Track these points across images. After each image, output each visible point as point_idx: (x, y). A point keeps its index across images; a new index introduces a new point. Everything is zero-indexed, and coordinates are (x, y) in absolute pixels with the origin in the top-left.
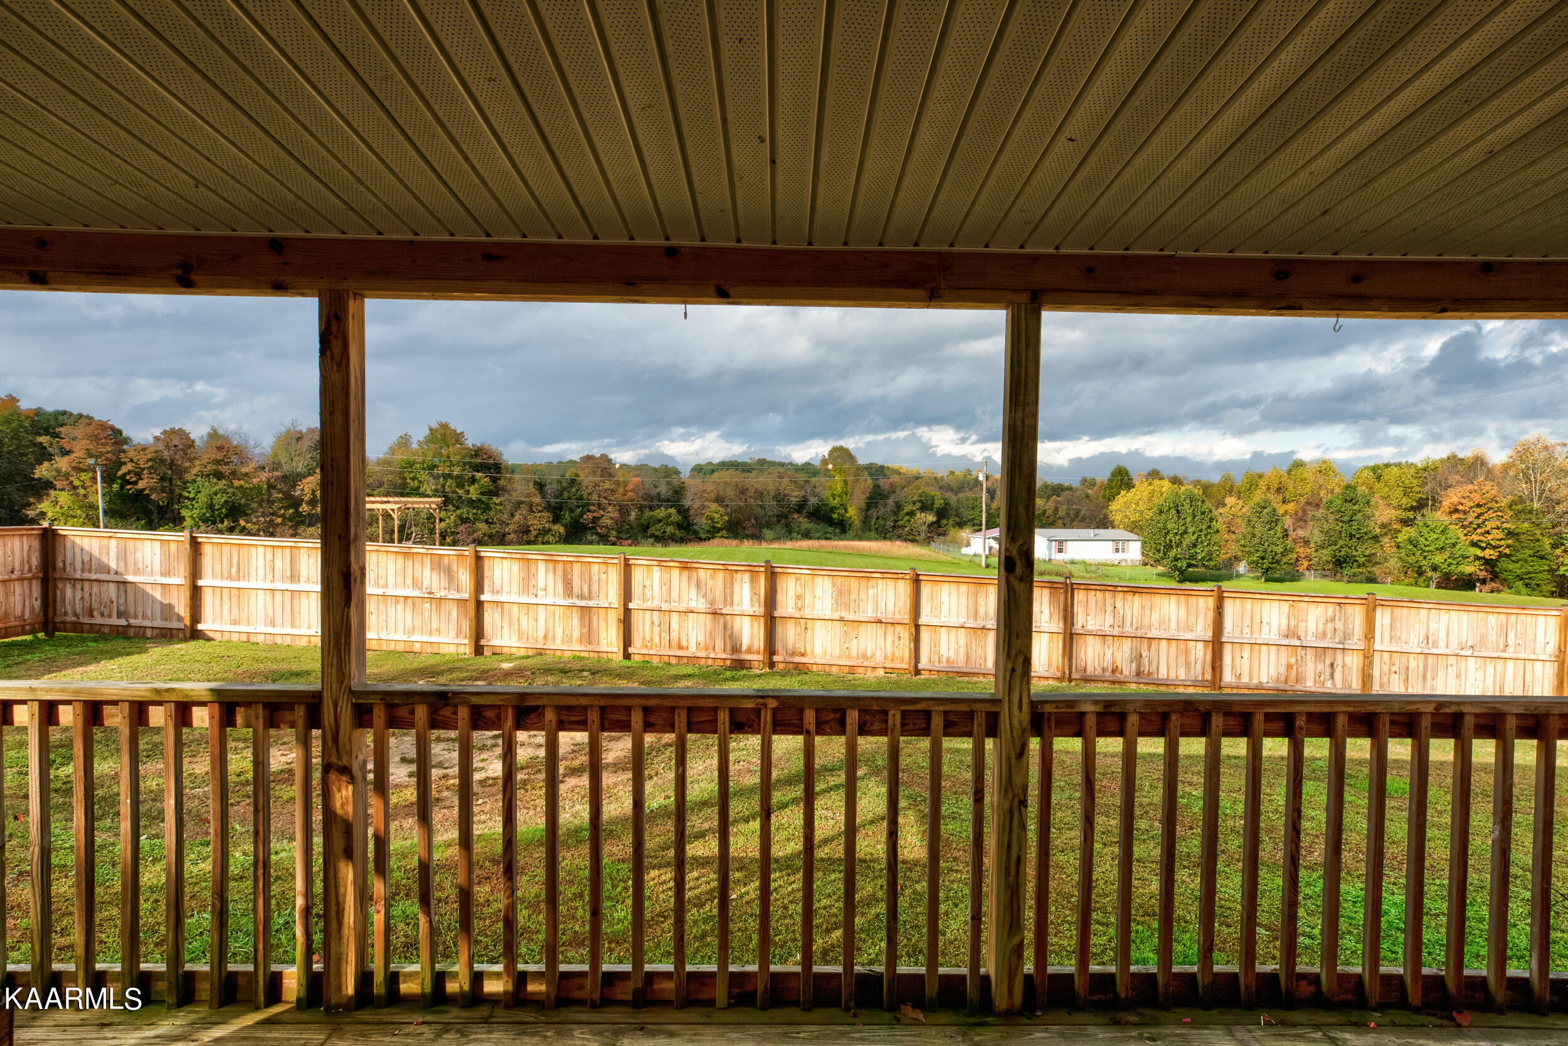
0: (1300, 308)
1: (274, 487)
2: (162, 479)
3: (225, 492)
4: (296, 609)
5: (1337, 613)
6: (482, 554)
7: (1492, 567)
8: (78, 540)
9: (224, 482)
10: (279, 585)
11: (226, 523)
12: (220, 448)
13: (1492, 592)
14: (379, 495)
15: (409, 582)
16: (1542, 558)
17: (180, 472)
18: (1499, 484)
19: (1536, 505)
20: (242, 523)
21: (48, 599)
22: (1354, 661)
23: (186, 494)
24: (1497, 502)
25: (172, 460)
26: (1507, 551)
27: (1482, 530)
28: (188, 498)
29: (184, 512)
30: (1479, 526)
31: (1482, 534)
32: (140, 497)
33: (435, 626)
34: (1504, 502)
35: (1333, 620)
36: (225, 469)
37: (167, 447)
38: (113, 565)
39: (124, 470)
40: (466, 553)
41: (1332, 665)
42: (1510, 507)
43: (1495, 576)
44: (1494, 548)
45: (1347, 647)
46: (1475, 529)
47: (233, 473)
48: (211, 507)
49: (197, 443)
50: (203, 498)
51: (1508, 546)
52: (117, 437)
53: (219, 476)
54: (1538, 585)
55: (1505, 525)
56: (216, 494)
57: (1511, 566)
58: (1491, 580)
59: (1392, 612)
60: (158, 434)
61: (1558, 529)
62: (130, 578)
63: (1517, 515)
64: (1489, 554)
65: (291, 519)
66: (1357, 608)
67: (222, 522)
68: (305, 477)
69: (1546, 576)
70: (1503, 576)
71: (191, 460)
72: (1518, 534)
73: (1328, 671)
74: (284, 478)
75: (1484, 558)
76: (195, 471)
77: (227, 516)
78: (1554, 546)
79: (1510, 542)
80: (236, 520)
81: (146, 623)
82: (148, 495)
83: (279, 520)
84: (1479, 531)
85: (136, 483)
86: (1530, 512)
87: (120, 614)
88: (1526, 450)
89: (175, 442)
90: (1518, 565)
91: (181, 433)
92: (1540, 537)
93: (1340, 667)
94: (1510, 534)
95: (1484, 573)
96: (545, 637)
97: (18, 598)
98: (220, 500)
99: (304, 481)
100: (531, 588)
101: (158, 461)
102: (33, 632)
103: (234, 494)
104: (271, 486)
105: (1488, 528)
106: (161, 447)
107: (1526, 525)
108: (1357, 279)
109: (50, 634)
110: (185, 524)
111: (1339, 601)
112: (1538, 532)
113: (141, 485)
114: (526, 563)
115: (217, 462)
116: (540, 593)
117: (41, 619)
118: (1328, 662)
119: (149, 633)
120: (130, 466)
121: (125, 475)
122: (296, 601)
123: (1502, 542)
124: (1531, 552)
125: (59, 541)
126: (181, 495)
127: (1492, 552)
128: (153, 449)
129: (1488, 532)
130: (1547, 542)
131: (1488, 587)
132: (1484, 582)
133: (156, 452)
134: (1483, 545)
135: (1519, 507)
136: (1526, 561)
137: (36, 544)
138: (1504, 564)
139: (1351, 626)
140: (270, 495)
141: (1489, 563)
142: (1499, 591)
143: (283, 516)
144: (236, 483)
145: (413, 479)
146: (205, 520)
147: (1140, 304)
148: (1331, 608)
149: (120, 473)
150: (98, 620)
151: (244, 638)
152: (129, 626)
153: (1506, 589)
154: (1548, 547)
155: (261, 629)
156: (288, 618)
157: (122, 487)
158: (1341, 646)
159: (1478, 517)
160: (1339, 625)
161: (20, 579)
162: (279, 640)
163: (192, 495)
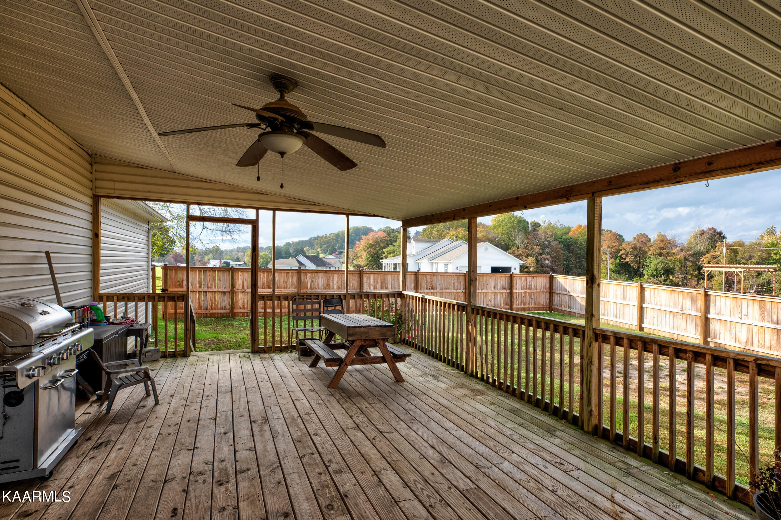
0: (682, 181)
1: (688, 260)
2: (636, 256)
3: (662, 262)
4: (625, 312)
6: (709, 293)
8: (559, 279)
9: (663, 257)
10: (619, 301)
11: (663, 277)
12: (662, 241)
14: (751, 264)
15: (672, 304)
17: (644, 253)
20: (671, 278)
21: (551, 300)
23: (645, 264)
25: (640, 248)
28: (646, 266)
29: (645, 272)
32: (627, 265)
33: (684, 328)
36: (664, 252)
37: (638, 241)
38: (568, 289)
39: (621, 253)
40: (700, 292)
47: (668, 253)
48: (656, 270)
49: (652, 240)
50: (653, 265)
52: (620, 239)
53: (660, 255)
56: (658, 263)
60: (635, 236)
62: (572, 294)
65: (696, 276)
67: (661, 277)
68: (705, 254)
71: (648, 247)
74: (693, 255)
76: (651, 252)
77: (663, 274)
80: (668, 276)
81: (576, 311)
82: (630, 264)
83: (690, 277)
85: (625, 259)
87: (569, 307)
89: (642, 240)
91: (645, 236)
96: (746, 342)
97: (542, 298)
98: (660, 266)
99: (704, 257)
100: (738, 313)
101: (635, 248)
102: (546, 310)
103: (667, 263)
104: (686, 259)
106: (636, 242)
108: (710, 164)
109: (551, 312)
110: (645, 277)
113: (627, 260)
114: (735, 300)
115: (661, 248)
116: (743, 317)
117: (548, 306)
119: (577, 315)
120: (623, 251)
121: (621, 255)
122: (625, 308)
125: (554, 279)
126: (643, 265)
128: (632, 243)
133: (634, 245)
137: (548, 280)
140: (685, 264)
143: (692, 275)
144: (669, 258)
145: (776, 254)
146: (653, 276)
147: (624, 191)
149: (619, 255)
150: (563, 309)
151: (606, 321)
152: (571, 312)
155: (612, 319)
156: (621, 315)
157: (620, 260)
161: (543, 292)
162: (618, 324)
163: (648, 264)
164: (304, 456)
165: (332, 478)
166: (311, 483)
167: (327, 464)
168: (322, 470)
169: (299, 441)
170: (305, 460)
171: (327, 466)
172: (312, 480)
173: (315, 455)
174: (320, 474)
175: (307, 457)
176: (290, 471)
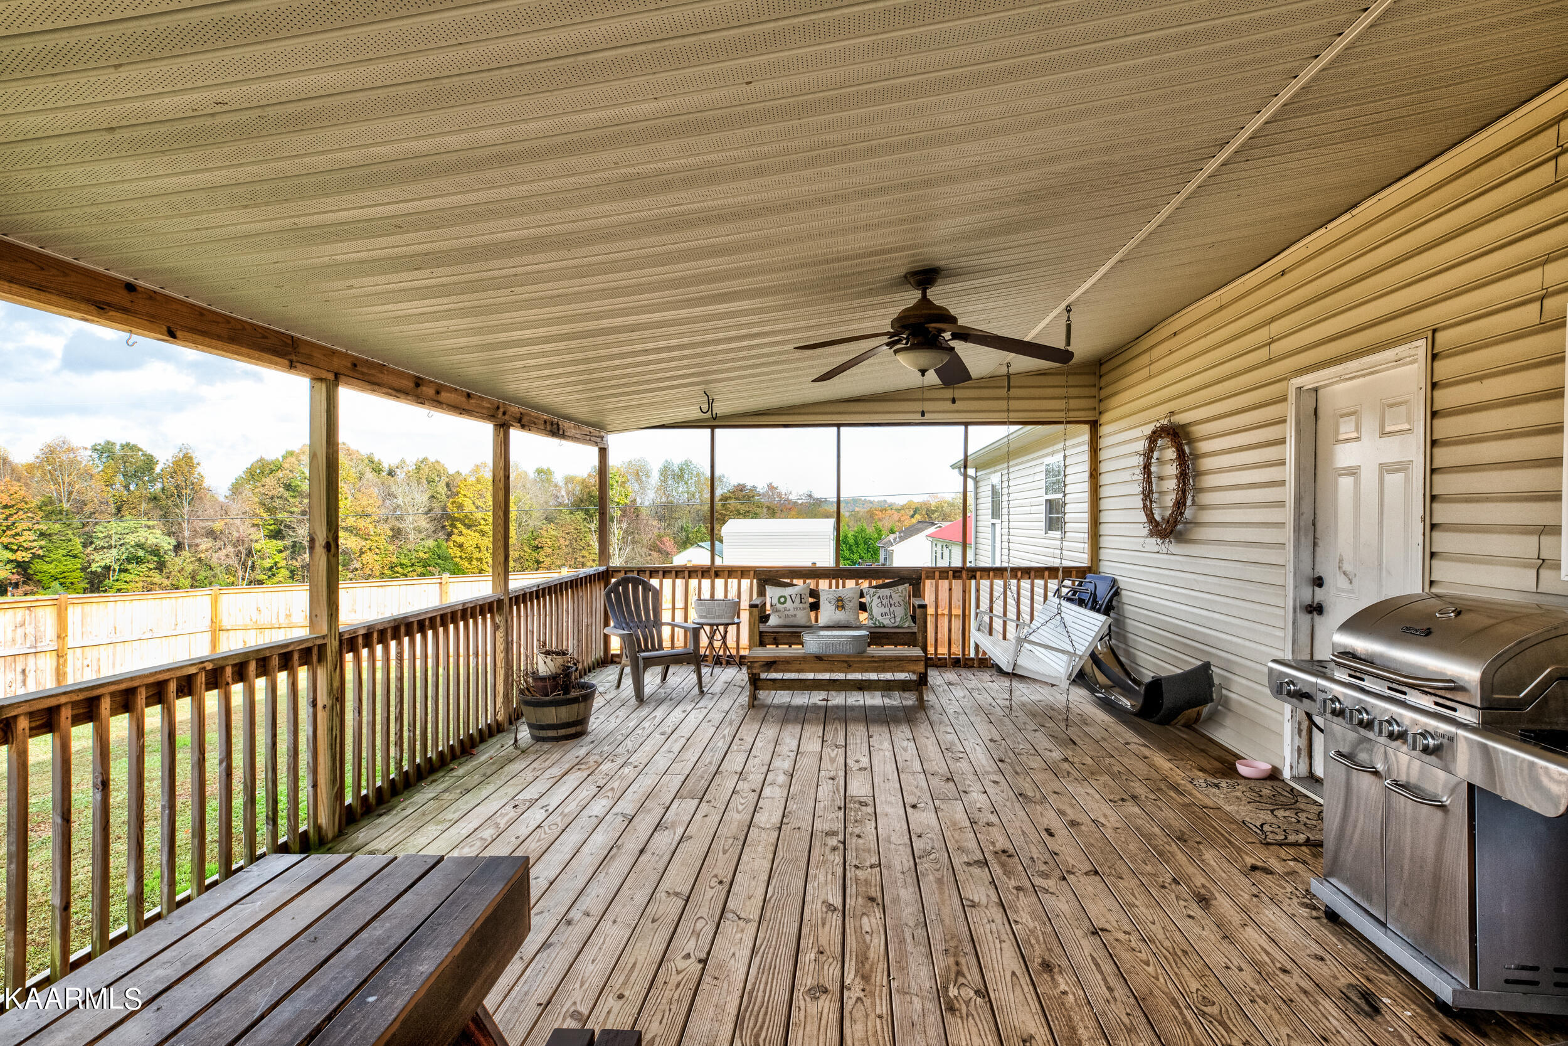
5: (27, 618)
7: (25, 570)
13: (26, 594)
16: (75, 557)
18: (26, 485)
19: (66, 506)
22: (47, 663)
24: (26, 503)
26: (41, 552)
27: (13, 532)
30: (8, 528)
31: (14, 536)
34: (35, 502)
35: (23, 625)
41: (24, 671)
42: (40, 508)
43: (28, 578)
44: (27, 549)
45: (39, 650)
46: (4, 531)
51: (41, 548)
54: (72, 583)
55: (36, 527)
57: (45, 567)
58: (24, 583)
59: (83, 609)
61: (86, 529)
63: (48, 516)
64: (20, 556)
66: (48, 609)
69: (78, 574)
70: (37, 578)
72: (50, 535)
73: (20, 677)
75: (15, 561)
78: (85, 546)
79: (43, 543)
84: (9, 533)
86: (61, 513)
88: (52, 452)
90: (52, 566)
92: (72, 537)
93: (33, 673)
94: (42, 534)
95: (16, 576)
105: (19, 530)
107: (57, 526)
111: (29, 604)
112: (70, 532)
118: (19, 670)
123: (35, 544)
124: (64, 552)
127: (24, 554)
129: (18, 534)
130: (77, 542)
131: (21, 590)
132: (16, 585)
134: (15, 547)
135: (49, 508)
136: (60, 561)
138: (38, 566)
139: (42, 629)
141: (22, 567)
142: (33, 593)
148: (20, 613)
153: (41, 591)
154: (80, 546)
158: (33, 650)
159: (6, 519)
160: (30, 629)
164: (872, 867)
165: (845, 828)
166: (876, 828)
167: (841, 846)
168: (854, 839)
169: (872, 899)
170: (874, 860)
171: (844, 843)
172: (874, 831)
173: (854, 862)
174: (859, 836)
175: (868, 864)
176: (901, 848)
